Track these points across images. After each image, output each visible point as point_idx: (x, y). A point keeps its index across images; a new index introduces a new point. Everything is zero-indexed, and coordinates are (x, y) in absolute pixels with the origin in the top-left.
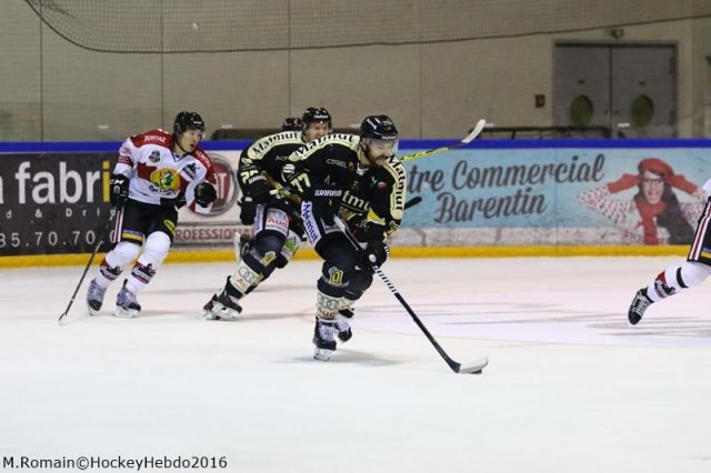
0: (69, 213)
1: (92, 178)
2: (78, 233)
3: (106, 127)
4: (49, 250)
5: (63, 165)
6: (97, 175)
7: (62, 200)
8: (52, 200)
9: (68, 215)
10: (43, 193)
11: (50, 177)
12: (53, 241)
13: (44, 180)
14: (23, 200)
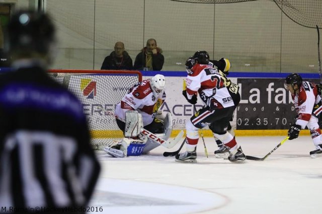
0: (293, 109)
4: (282, 127)
7: (290, 102)
8: (285, 102)
10: (280, 98)
11: (284, 91)
12: (284, 123)
13: (281, 92)
14: (270, 102)
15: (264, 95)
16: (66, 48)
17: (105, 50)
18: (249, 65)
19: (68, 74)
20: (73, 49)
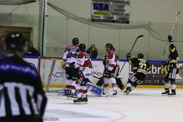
0: (154, 76)
1: (159, 68)
2: (155, 81)
3: (163, 57)
4: (149, 84)
5: (153, 66)
6: (160, 68)
7: (152, 73)
8: (150, 73)
12: (150, 82)
16: (55, 48)
18: (135, 56)
19: (55, 59)
20: (57, 48)
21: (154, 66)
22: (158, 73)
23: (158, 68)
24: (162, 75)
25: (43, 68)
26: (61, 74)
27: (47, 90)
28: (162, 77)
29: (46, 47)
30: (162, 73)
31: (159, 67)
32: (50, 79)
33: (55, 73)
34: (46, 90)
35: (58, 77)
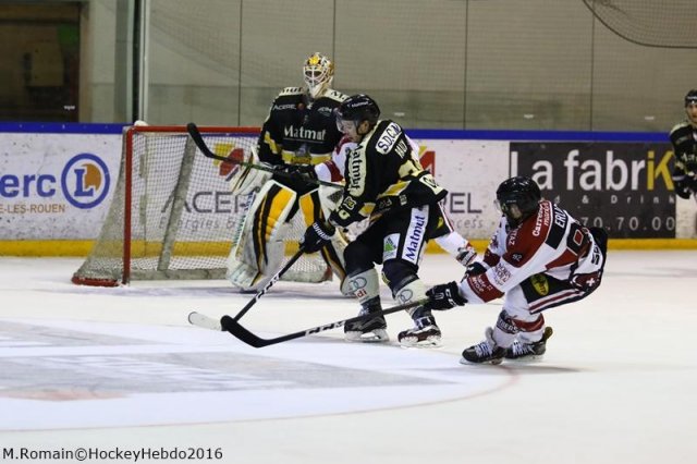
0: (614, 200)
1: (637, 166)
2: (622, 219)
3: (652, 118)
5: (610, 154)
6: (642, 164)
7: (608, 187)
8: (599, 187)
9: (613, 202)
10: (590, 180)
11: (597, 165)
13: (591, 168)
14: (570, 186)
15: (560, 174)
16: (186, 86)
17: (257, 88)
18: (531, 116)
20: (199, 87)
21: (615, 158)
22: (635, 186)
23: (634, 163)
24: (650, 195)
25: (140, 175)
26: (217, 198)
27: (162, 268)
28: (649, 201)
29: (151, 85)
30: (650, 186)
31: (639, 161)
32: (172, 220)
33: (194, 194)
34: (158, 269)
35: (205, 211)
